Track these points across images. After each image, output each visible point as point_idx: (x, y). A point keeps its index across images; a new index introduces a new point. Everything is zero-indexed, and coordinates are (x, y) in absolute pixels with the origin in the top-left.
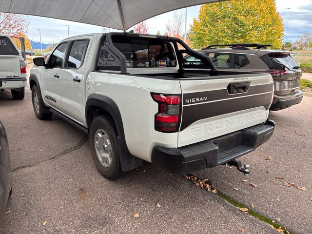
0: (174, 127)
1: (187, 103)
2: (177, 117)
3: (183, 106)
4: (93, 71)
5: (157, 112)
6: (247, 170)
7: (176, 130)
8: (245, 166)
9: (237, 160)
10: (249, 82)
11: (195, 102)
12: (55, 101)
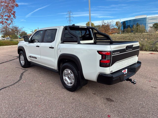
0: (108, 65)
1: (114, 55)
2: (110, 61)
3: (112, 56)
4: (61, 43)
5: (101, 59)
6: (135, 82)
7: (109, 66)
8: (134, 80)
9: (130, 78)
10: (133, 45)
11: (116, 54)
12: (36, 58)
